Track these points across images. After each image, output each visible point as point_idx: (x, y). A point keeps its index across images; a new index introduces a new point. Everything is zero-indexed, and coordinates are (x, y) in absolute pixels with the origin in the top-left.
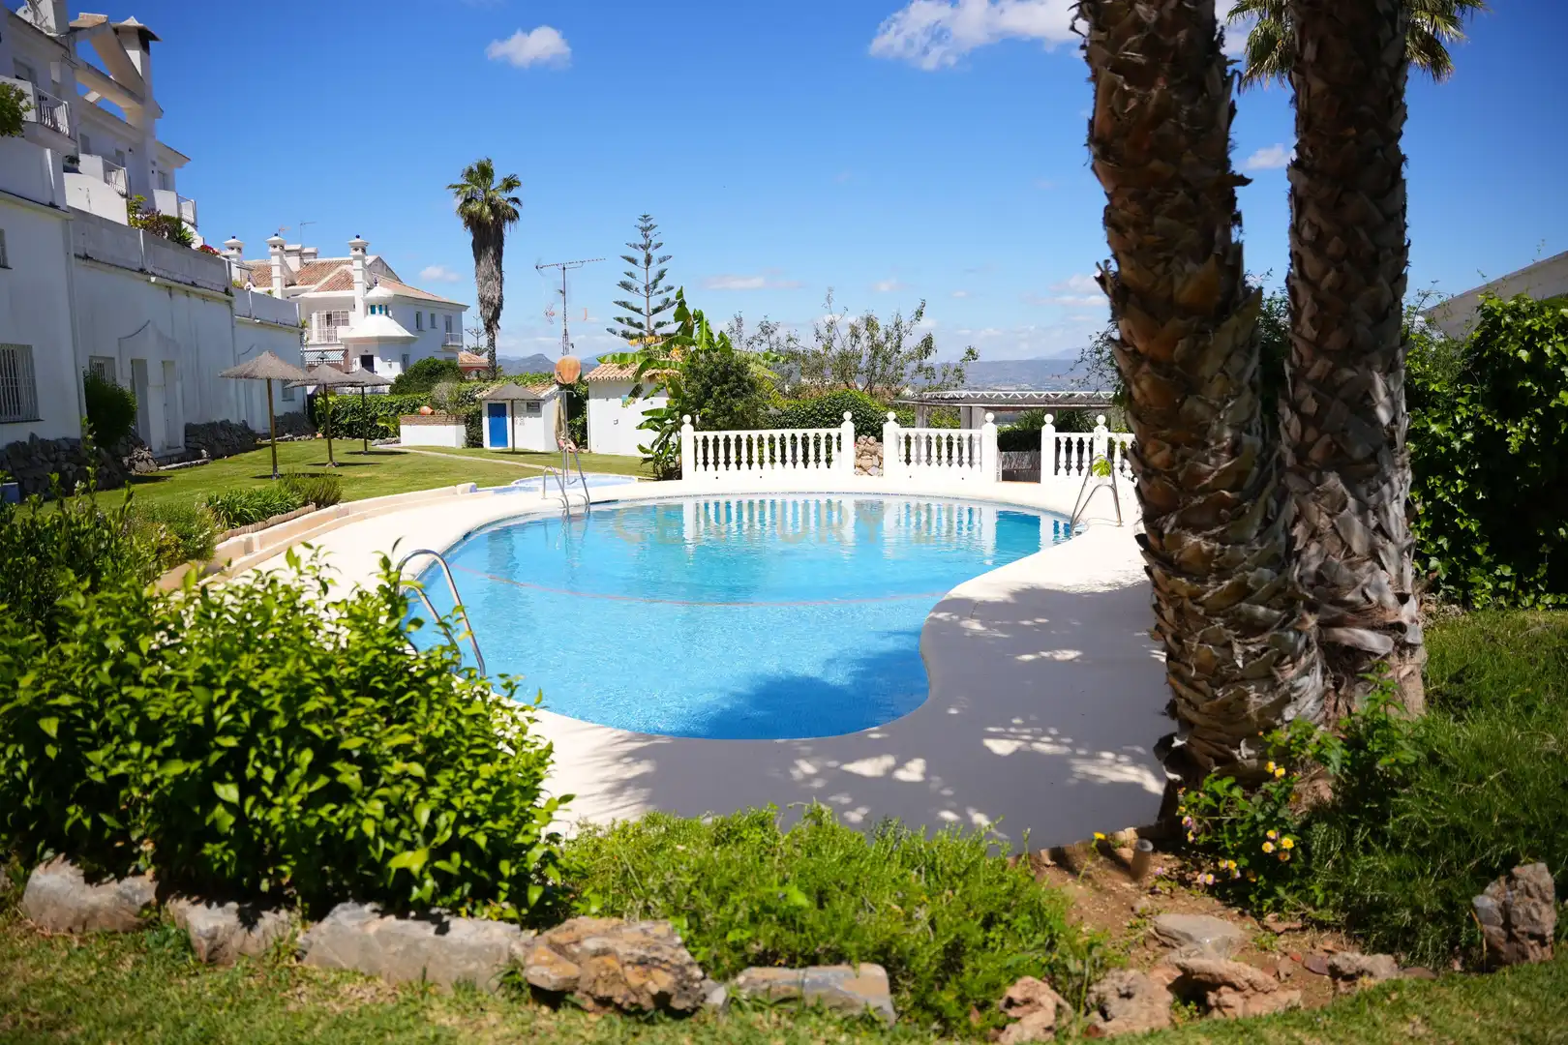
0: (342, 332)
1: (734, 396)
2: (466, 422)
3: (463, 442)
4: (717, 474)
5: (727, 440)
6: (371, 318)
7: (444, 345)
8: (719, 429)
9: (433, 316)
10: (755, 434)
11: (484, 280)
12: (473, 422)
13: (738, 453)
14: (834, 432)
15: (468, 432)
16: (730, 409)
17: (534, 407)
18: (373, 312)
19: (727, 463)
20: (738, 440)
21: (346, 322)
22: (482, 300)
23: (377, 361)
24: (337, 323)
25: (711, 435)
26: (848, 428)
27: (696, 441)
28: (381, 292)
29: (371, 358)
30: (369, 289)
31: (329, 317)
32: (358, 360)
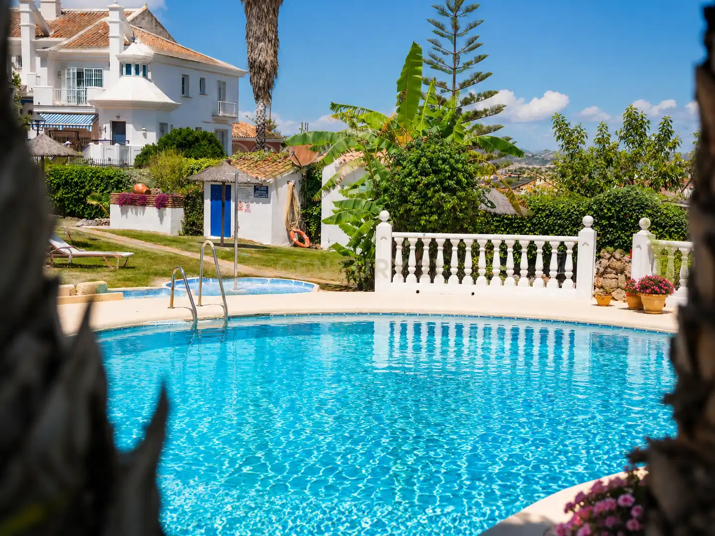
0: (93, 93)
1: (445, 189)
2: (186, 205)
3: (180, 228)
4: (418, 286)
5: (434, 244)
6: (126, 79)
7: (215, 115)
8: (424, 230)
9: (202, 81)
10: (468, 238)
11: (253, 40)
12: (192, 204)
13: (447, 262)
14: (569, 240)
15: (187, 216)
16: (440, 207)
17: (261, 191)
18: (129, 72)
19: (432, 273)
20: (448, 245)
21: (99, 83)
22: (252, 65)
23: (129, 128)
24: (89, 82)
25: (413, 237)
26: (587, 237)
27: (394, 245)
28: (141, 50)
29: (123, 124)
30: (126, 45)
31: (80, 75)
32: (108, 126)
